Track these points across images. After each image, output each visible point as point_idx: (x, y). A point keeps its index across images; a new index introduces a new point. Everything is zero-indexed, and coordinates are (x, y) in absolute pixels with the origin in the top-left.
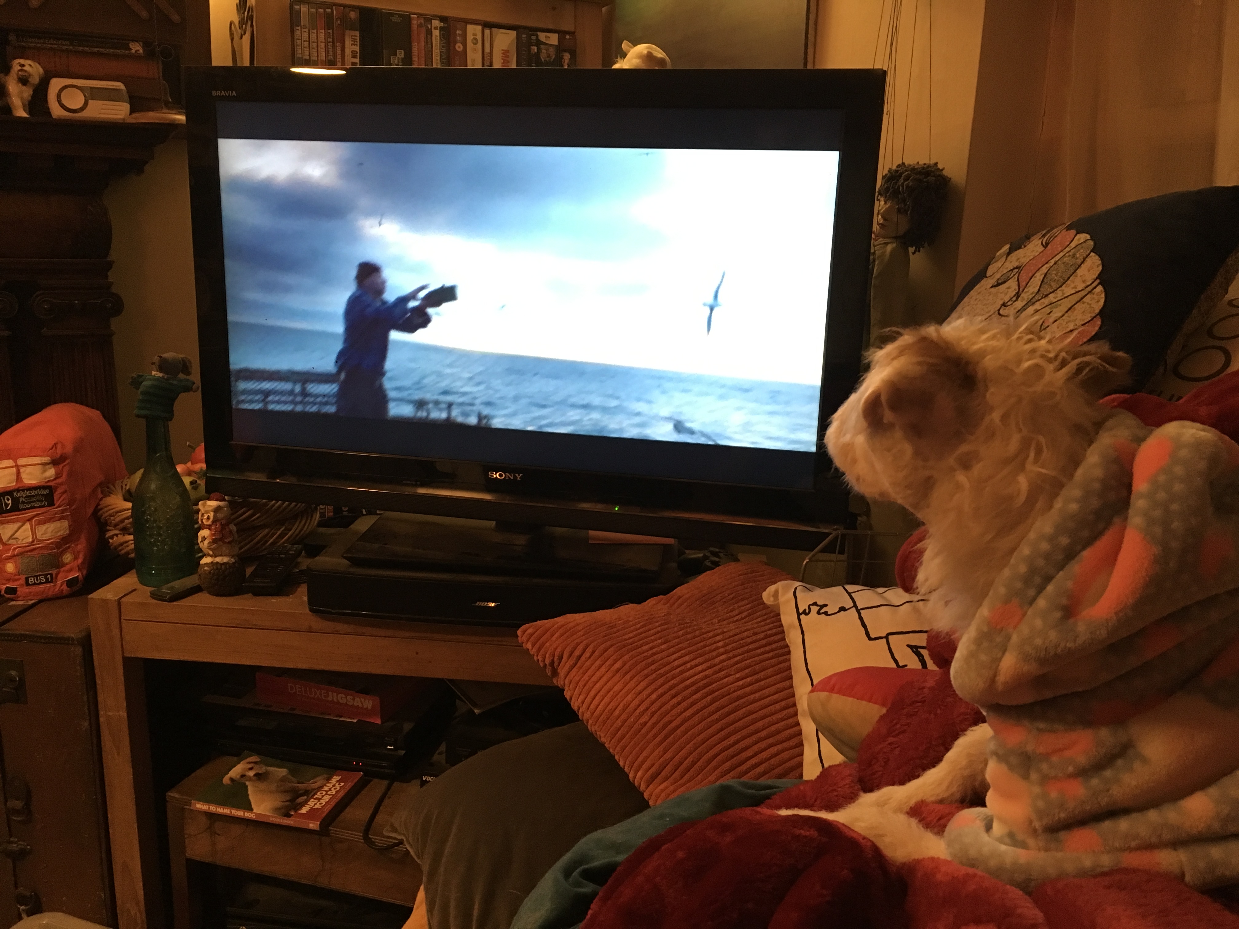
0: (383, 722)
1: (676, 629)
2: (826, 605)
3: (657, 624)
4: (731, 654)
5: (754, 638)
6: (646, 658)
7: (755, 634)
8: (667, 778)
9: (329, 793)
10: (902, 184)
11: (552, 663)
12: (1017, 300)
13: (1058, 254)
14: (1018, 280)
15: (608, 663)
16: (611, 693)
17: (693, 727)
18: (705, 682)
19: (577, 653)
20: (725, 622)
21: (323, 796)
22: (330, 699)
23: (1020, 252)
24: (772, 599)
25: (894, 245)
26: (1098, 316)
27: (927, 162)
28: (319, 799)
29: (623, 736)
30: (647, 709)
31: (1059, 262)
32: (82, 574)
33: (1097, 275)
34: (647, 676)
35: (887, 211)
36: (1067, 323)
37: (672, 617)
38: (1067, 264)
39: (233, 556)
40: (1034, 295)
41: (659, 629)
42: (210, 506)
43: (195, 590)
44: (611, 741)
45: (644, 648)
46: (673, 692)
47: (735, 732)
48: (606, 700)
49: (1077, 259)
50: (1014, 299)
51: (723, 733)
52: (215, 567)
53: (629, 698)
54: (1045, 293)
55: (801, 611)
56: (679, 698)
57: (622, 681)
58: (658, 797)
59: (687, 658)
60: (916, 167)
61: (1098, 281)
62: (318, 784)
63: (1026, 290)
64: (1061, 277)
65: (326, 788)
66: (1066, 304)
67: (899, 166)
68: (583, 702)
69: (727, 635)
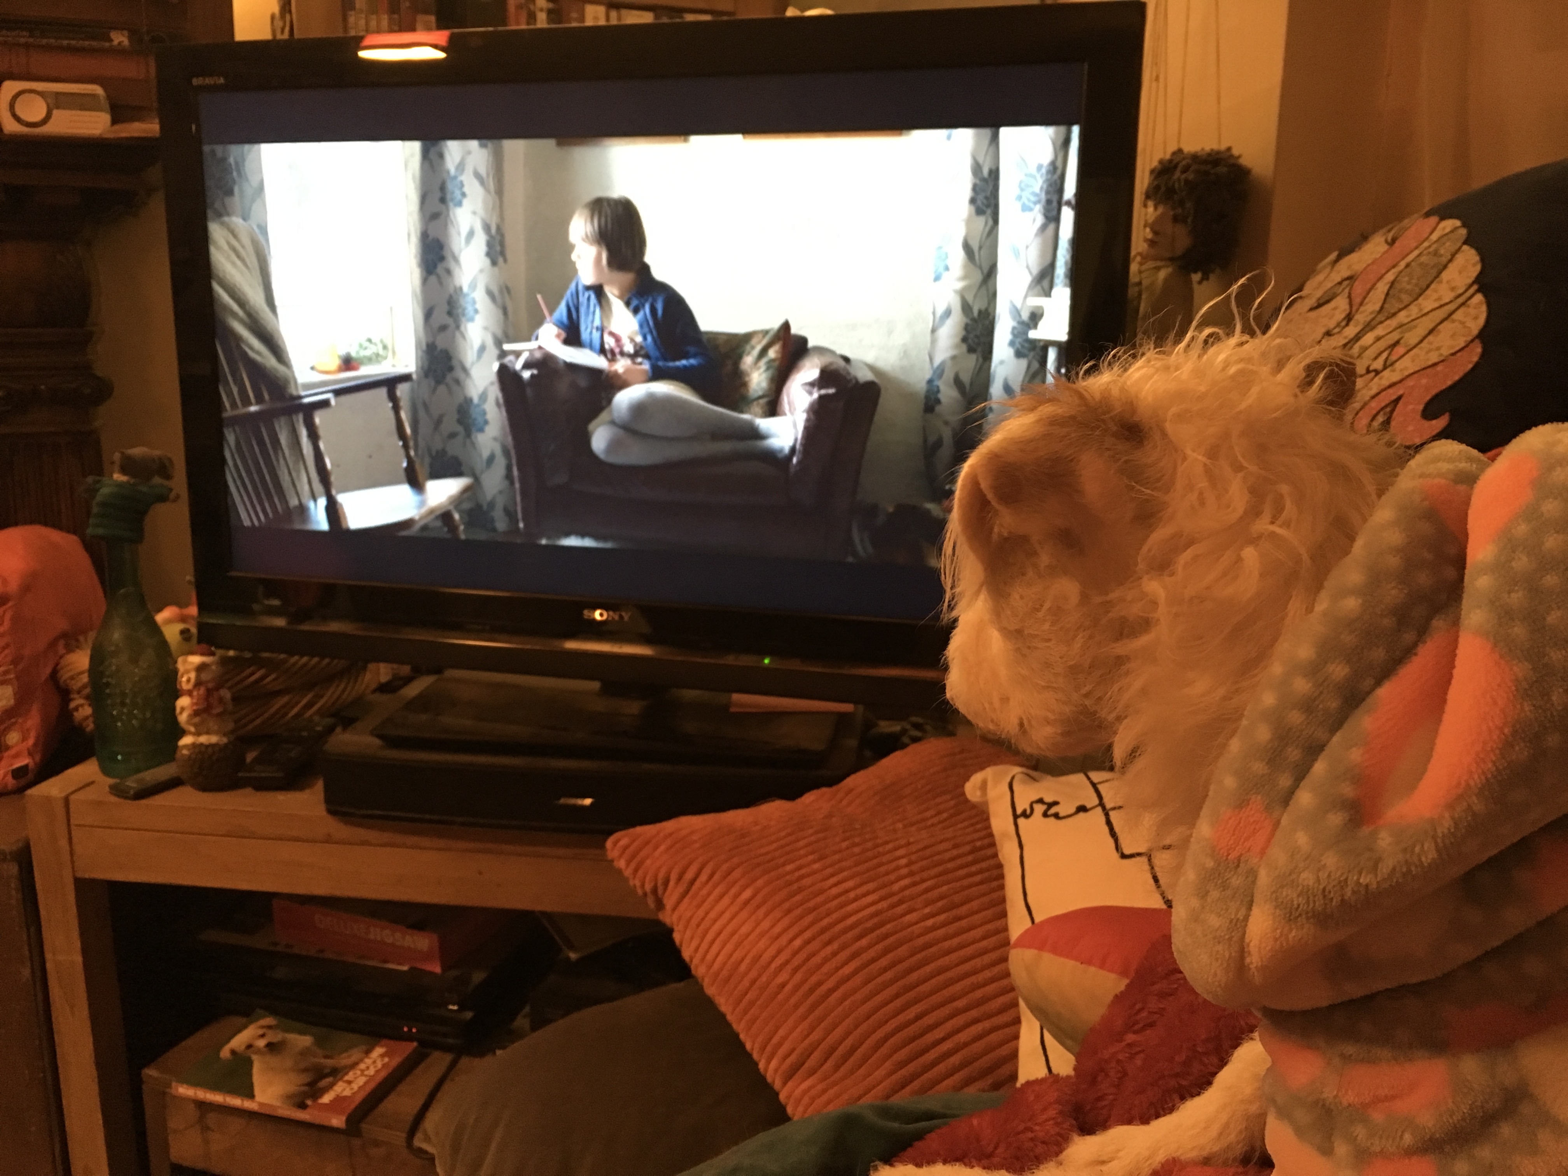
0: (443, 970)
1: (837, 839)
2: (1056, 803)
3: (810, 831)
4: (917, 878)
5: (955, 852)
6: (790, 883)
7: (956, 846)
8: (812, 1072)
9: (366, 1073)
10: (1179, 179)
11: (655, 891)
12: (1347, 325)
13: (1412, 251)
14: (1349, 297)
15: (733, 891)
16: (736, 937)
17: (855, 991)
18: (875, 920)
19: (689, 875)
20: (913, 829)
21: (356, 1078)
22: (372, 937)
23: (1354, 257)
24: (978, 793)
25: (1170, 270)
26: (1477, 341)
27: (1215, 147)
28: (349, 1082)
29: (752, 1004)
30: (787, 962)
31: (1413, 264)
32: (33, 759)
33: (1473, 279)
34: (789, 911)
35: (1158, 220)
36: (1427, 353)
37: (834, 819)
38: (1427, 265)
39: (225, 735)
40: (1373, 316)
41: (813, 838)
42: (192, 663)
43: (174, 783)
44: (734, 1010)
45: (789, 868)
46: (826, 936)
47: (917, 1001)
48: (729, 947)
49: (1441, 256)
50: (1344, 323)
51: (898, 1003)
52: (197, 750)
53: (762, 944)
54: (1393, 311)
55: (1019, 811)
56: (835, 946)
57: (753, 918)
58: (798, 1102)
59: (851, 884)
60: (1199, 154)
61: (1475, 287)
62: (353, 1059)
63: (1362, 309)
64: (1416, 285)
65: (362, 1066)
66: (1426, 324)
67: (1174, 154)
68: (697, 949)
69: (914, 848)
